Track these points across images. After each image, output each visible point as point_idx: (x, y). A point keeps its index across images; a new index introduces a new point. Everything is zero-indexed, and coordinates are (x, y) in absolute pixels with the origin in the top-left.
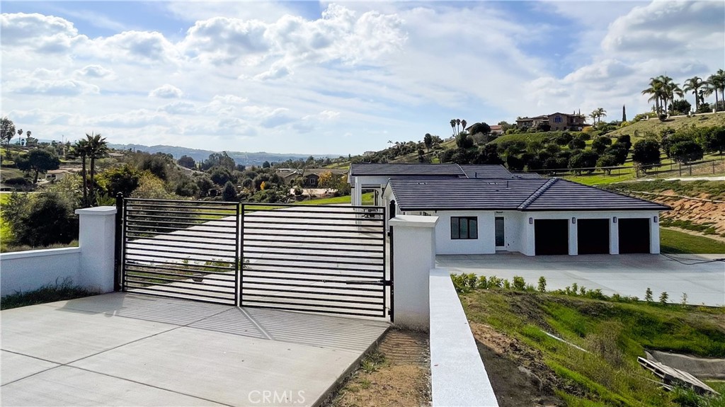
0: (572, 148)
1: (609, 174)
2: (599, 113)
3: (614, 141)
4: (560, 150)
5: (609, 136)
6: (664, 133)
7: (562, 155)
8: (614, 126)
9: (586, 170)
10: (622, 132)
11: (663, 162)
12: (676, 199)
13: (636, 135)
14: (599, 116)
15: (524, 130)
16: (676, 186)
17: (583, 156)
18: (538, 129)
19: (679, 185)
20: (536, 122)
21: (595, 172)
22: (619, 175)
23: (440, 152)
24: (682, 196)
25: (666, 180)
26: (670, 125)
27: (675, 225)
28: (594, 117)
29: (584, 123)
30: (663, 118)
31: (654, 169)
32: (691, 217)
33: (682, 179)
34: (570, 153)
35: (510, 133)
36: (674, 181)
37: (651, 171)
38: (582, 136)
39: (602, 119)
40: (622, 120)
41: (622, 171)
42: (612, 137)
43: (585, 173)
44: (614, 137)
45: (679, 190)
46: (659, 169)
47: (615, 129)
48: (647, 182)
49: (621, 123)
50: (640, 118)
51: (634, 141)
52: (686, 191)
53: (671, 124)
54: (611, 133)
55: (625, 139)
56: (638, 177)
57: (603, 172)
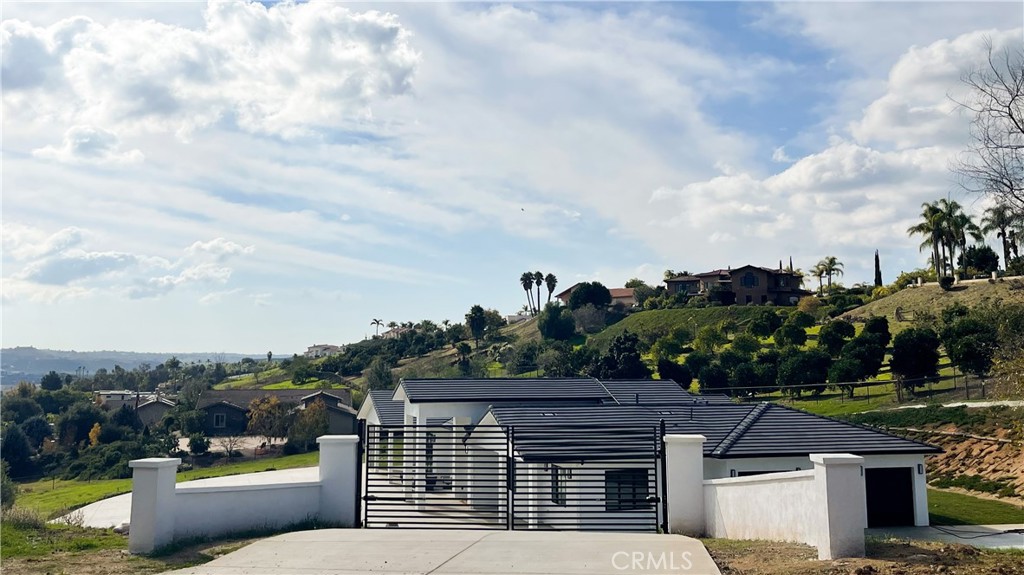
0: (780, 343)
1: (851, 396)
2: (830, 267)
3: (859, 328)
4: (758, 346)
5: (849, 318)
6: (949, 314)
7: (763, 359)
8: (858, 296)
9: (809, 389)
10: (873, 309)
11: (942, 372)
12: (959, 439)
13: (899, 317)
14: (829, 273)
15: (682, 301)
16: (960, 416)
17: (803, 361)
18: (710, 299)
19: (964, 416)
20: (706, 285)
21: (827, 392)
22: (868, 397)
23: (503, 347)
24: (968, 435)
25: (945, 406)
26: (960, 299)
27: (957, 484)
28: (820, 275)
29: (801, 287)
30: (947, 283)
31: (926, 387)
32: (981, 471)
33: (970, 405)
34: (778, 354)
35: (653, 306)
36: (957, 408)
37: (922, 389)
38: (798, 319)
39: (836, 279)
40: (873, 283)
41: (873, 390)
42: (856, 319)
43: (809, 393)
44: (859, 320)
45: (964, 424)
46: (935, 386)
47: (860, 303)
48: (915, 409)
49: (871, 288)
50: (907, 281)
51: (895, 328)
52: (975, 425)
53: (960, 296)
54: (854, 313)
55: (879, 325)
56: (902, 401)
57: (839, 392)
